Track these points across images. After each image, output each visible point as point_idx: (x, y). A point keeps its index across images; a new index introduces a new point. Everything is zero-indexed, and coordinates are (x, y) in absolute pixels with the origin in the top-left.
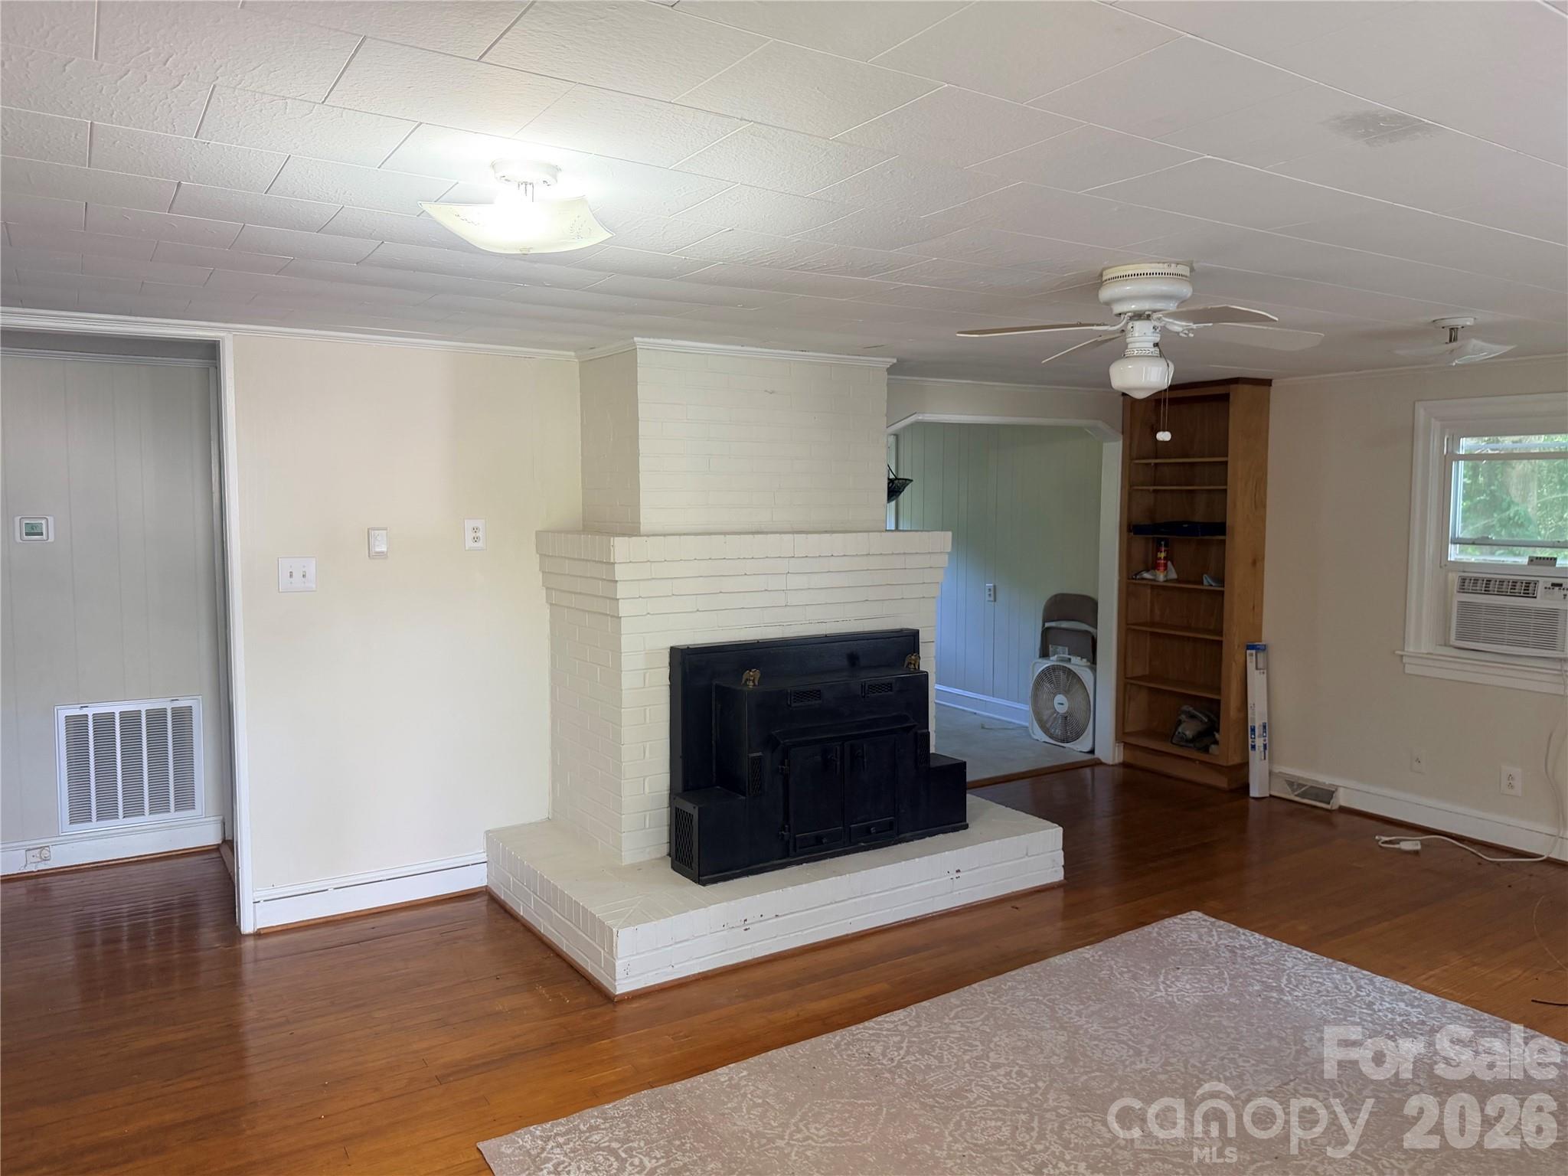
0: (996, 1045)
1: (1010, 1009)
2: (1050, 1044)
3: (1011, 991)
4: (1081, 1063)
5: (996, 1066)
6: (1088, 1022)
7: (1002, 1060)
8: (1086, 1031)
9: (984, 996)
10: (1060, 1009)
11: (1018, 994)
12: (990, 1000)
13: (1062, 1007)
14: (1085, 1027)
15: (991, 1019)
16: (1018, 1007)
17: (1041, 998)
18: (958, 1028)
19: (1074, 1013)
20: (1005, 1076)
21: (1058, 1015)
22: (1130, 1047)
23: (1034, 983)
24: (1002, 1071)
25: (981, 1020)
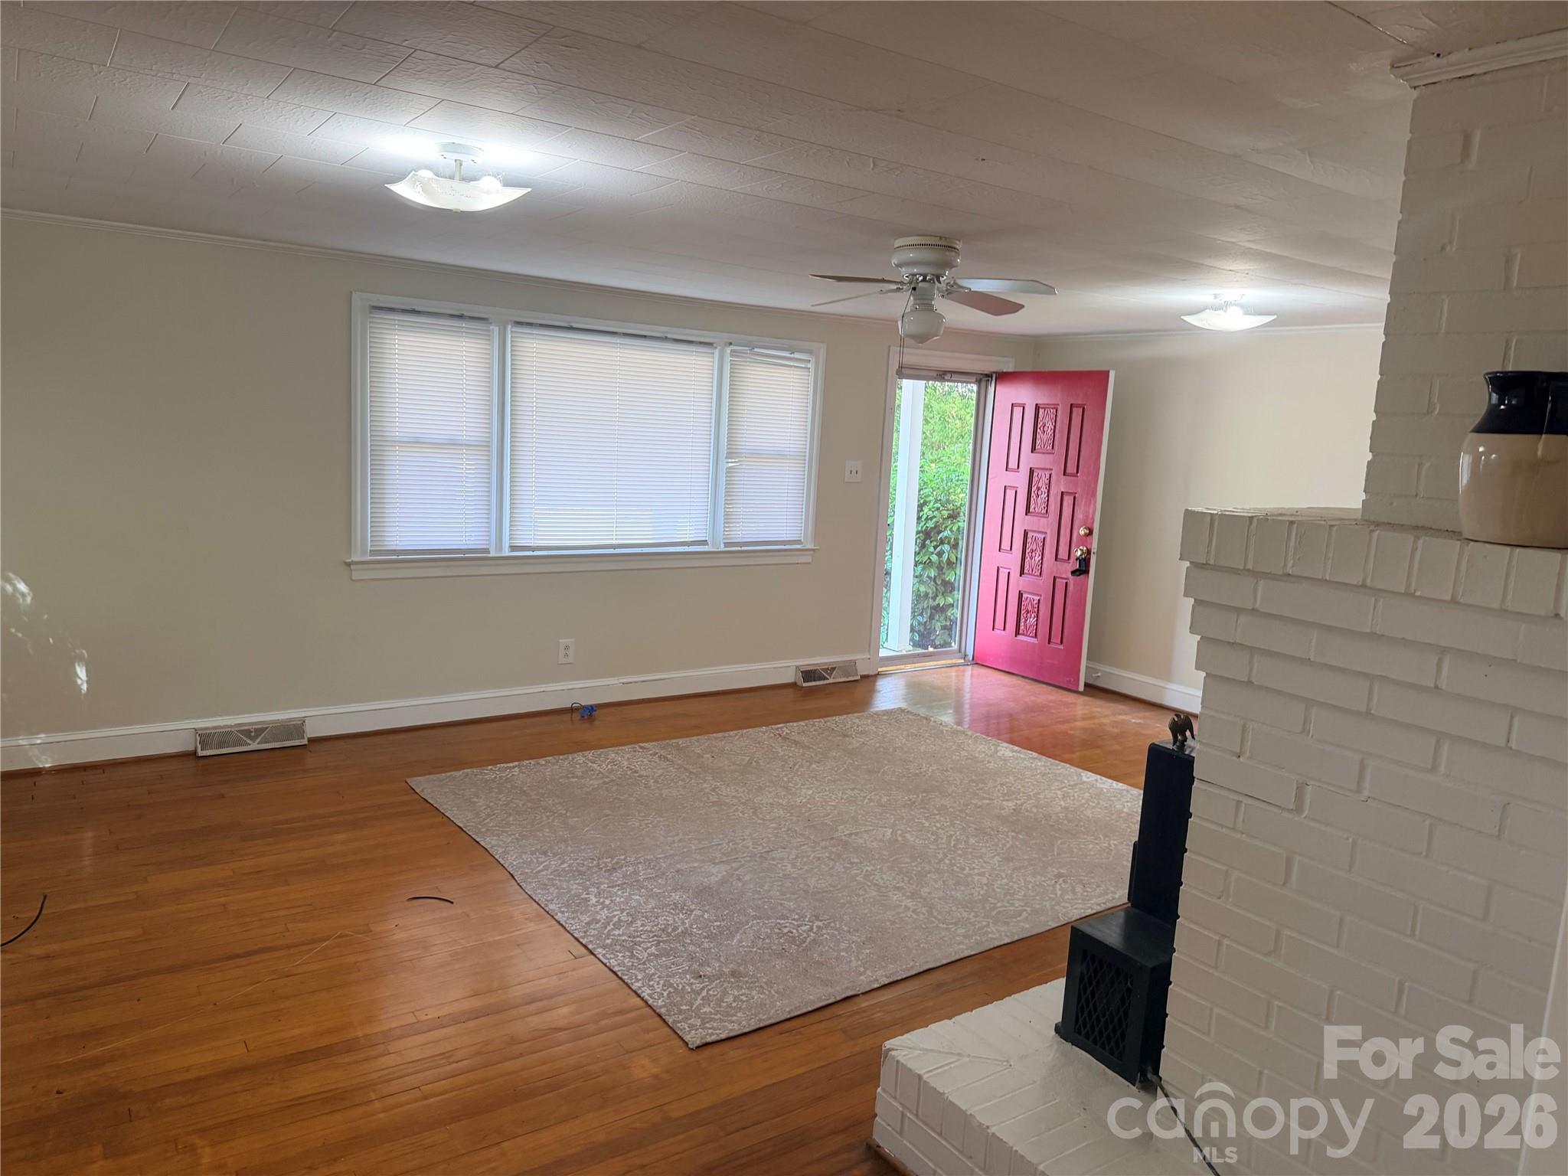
0: (982, 889)
1: (971, 916)
2: (937, 886)
3: (970, 933)
4: (914, 872)
5: (981, 874)
6: (900, 901)
7: (977, 878)
8: (904, 895)
9: (996, 930)
10: (924, 914)
11: (963, 931)
12: (991, 925)
13: (922, 916)
14: (904, 898)
15: (988, 908)
16: (963, 918)
17: (941, 925)
18: (1017, 903)
19: (911, 910)
20: (974, 868)
21: (926, 908)
22: (871, 881)
23: (946, 941)
24: (976, 871)
25: (997, 908)
